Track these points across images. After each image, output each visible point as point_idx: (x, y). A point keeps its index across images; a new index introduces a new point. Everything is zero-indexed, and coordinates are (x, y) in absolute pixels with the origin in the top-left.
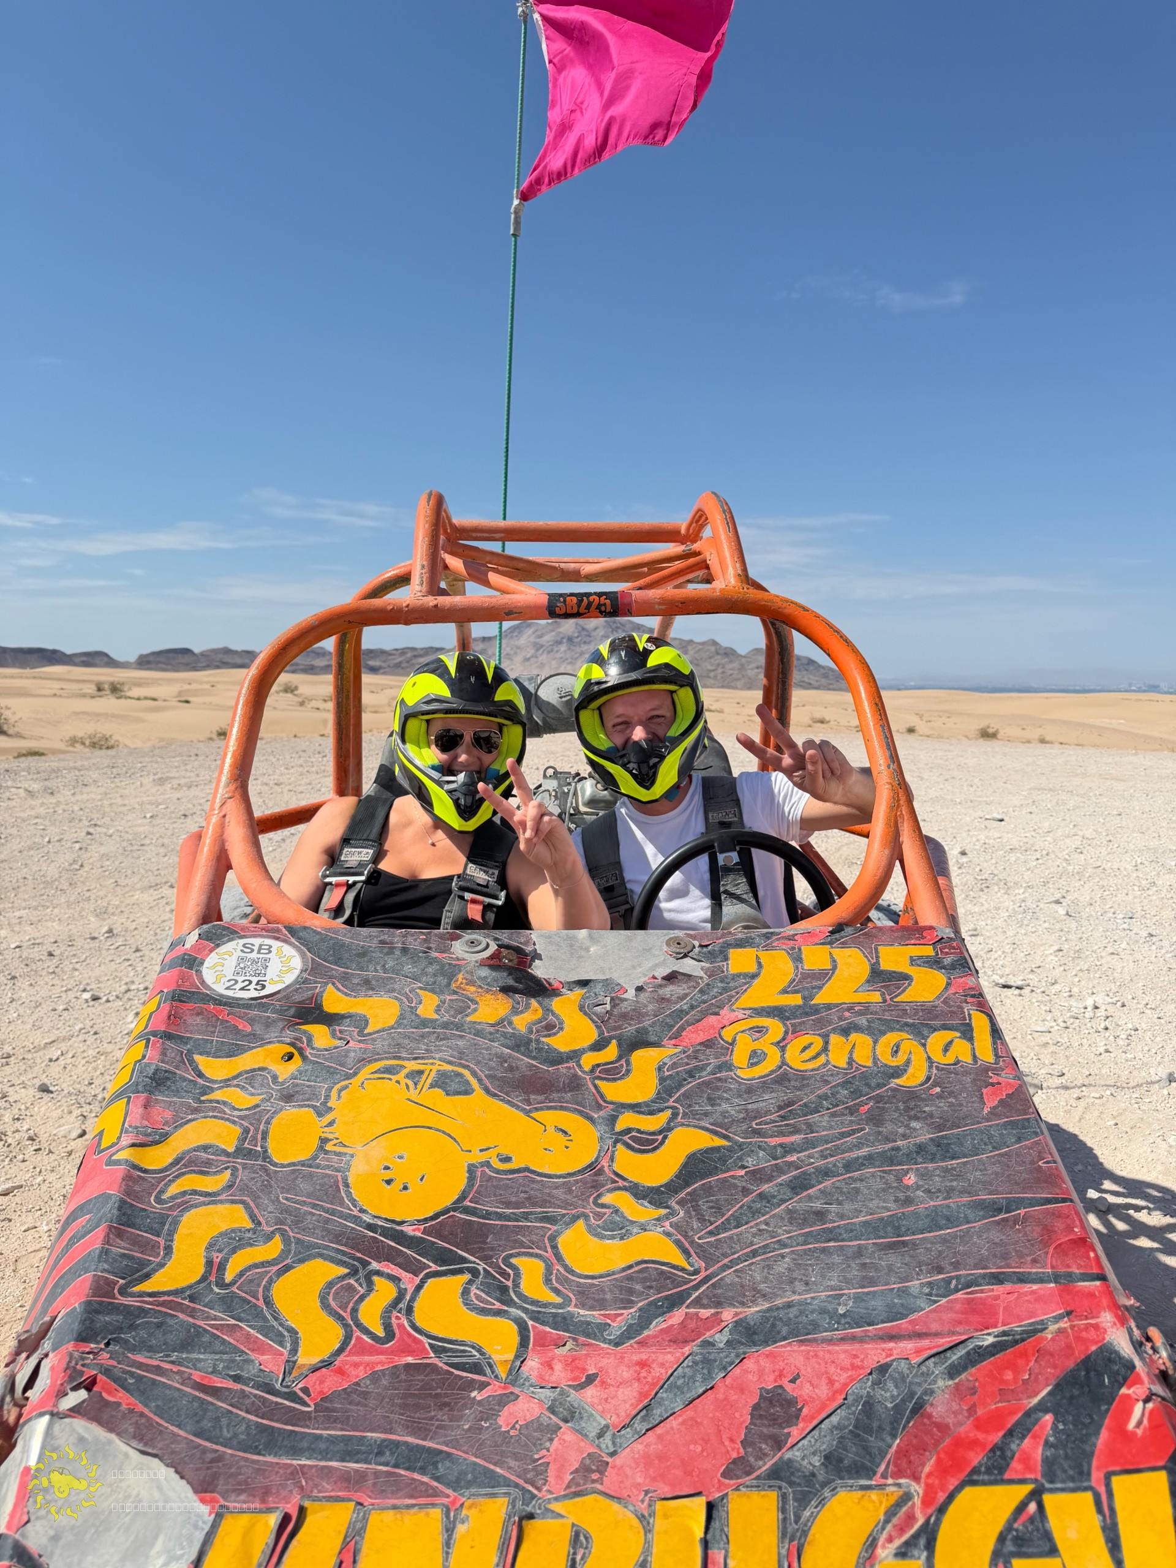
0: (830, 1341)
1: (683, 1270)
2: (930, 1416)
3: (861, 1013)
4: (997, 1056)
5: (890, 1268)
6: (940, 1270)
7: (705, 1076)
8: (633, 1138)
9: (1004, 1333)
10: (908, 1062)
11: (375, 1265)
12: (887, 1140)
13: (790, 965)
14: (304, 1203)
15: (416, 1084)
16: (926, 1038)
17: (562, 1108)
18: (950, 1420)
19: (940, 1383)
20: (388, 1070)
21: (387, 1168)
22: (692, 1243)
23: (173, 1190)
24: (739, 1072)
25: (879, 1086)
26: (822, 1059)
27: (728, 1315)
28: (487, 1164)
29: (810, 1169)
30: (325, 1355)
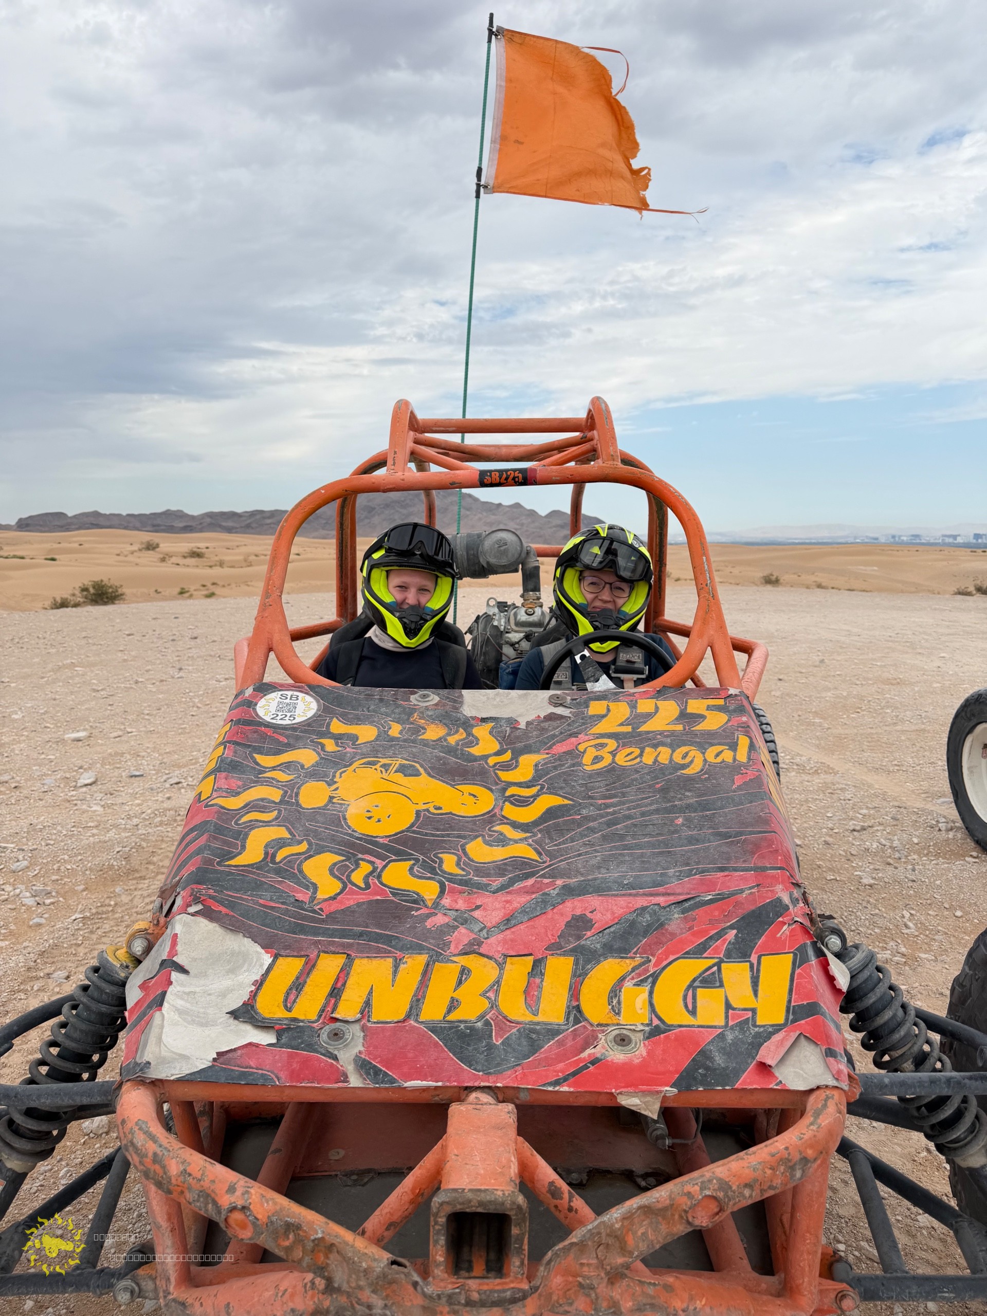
0: (616, 895)
1: (537, 861)
2: (667, 930)
3: (667, 736)
4: (749, 759)
5: (658, 864)
6: (688, 864)
7: (564, 769)
8: (515, 800)
9: (719, 894)
10: (692, 762)
11: (360, 856)
12: (669, 801)
13: (628, 710)
14: (320, 827)
15: (386, 771)
16: (706, 749)
17: (474, 784)
18: (678, 931)
19: (676, 916)
20: (369, 763)
21: (368, 811)
22: (544, 849)
23: (244, 819)
24: (585, 767)
25: (671, 774)
26: (638, 760)
27: (559, 882)
28: (428, 810)
29: (620, 815)
30: (332, 894)
